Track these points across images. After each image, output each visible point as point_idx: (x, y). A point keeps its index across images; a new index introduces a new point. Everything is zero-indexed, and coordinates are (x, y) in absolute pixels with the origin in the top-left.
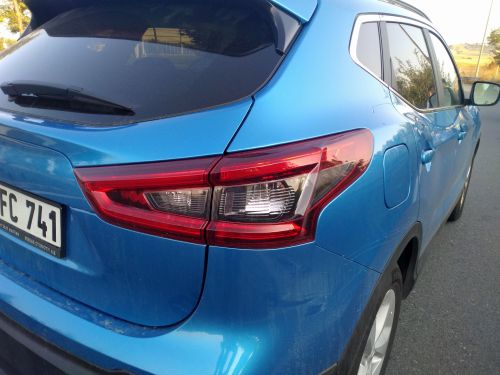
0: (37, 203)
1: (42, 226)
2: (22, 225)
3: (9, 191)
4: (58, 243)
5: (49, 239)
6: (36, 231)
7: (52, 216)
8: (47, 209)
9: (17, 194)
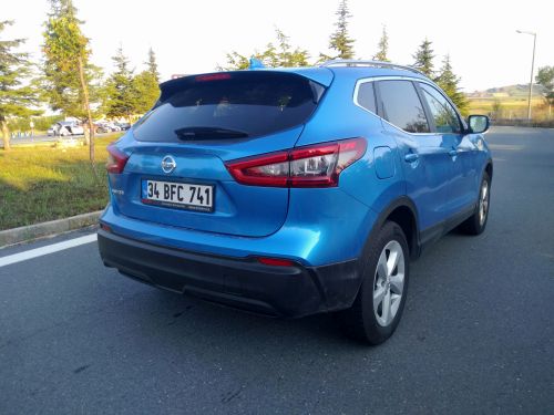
0: (197, 187)
1: (201, 199)
2: (186, 201)
3: (177, 185)
4: (210, 205)
5: (204, 204)
6: (196, 202)
7: (207, 191)
8: (204, 188)
9: (183, 185)
